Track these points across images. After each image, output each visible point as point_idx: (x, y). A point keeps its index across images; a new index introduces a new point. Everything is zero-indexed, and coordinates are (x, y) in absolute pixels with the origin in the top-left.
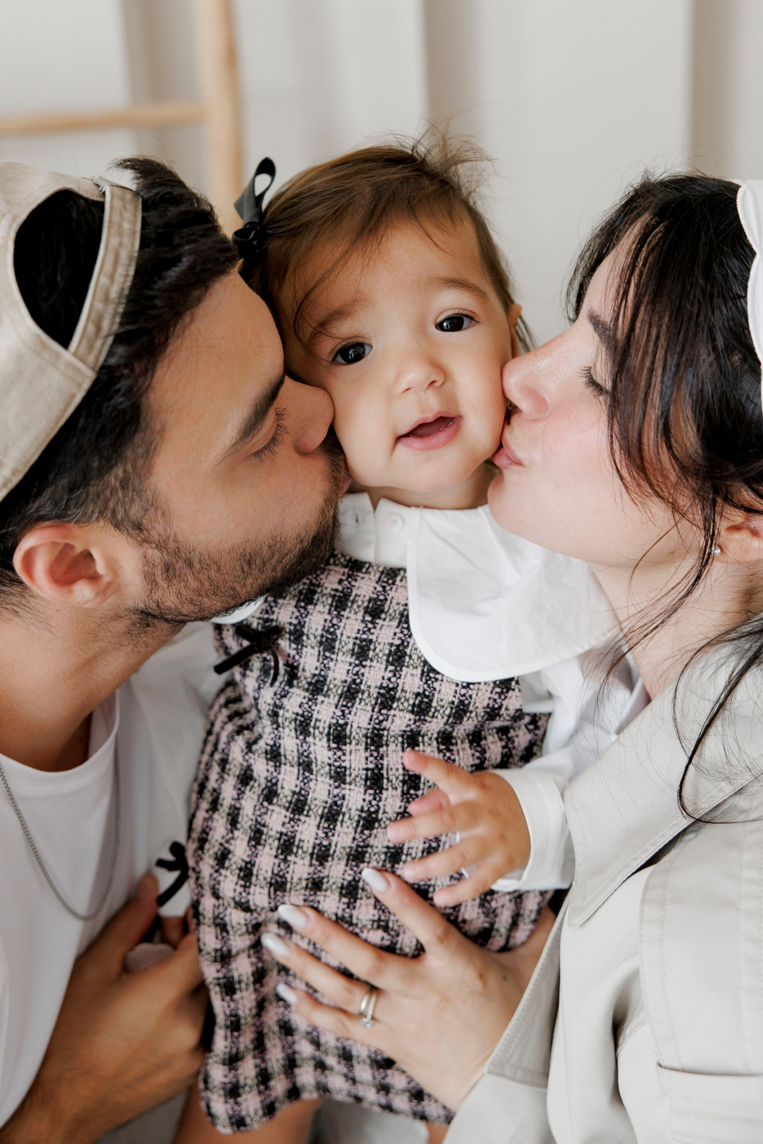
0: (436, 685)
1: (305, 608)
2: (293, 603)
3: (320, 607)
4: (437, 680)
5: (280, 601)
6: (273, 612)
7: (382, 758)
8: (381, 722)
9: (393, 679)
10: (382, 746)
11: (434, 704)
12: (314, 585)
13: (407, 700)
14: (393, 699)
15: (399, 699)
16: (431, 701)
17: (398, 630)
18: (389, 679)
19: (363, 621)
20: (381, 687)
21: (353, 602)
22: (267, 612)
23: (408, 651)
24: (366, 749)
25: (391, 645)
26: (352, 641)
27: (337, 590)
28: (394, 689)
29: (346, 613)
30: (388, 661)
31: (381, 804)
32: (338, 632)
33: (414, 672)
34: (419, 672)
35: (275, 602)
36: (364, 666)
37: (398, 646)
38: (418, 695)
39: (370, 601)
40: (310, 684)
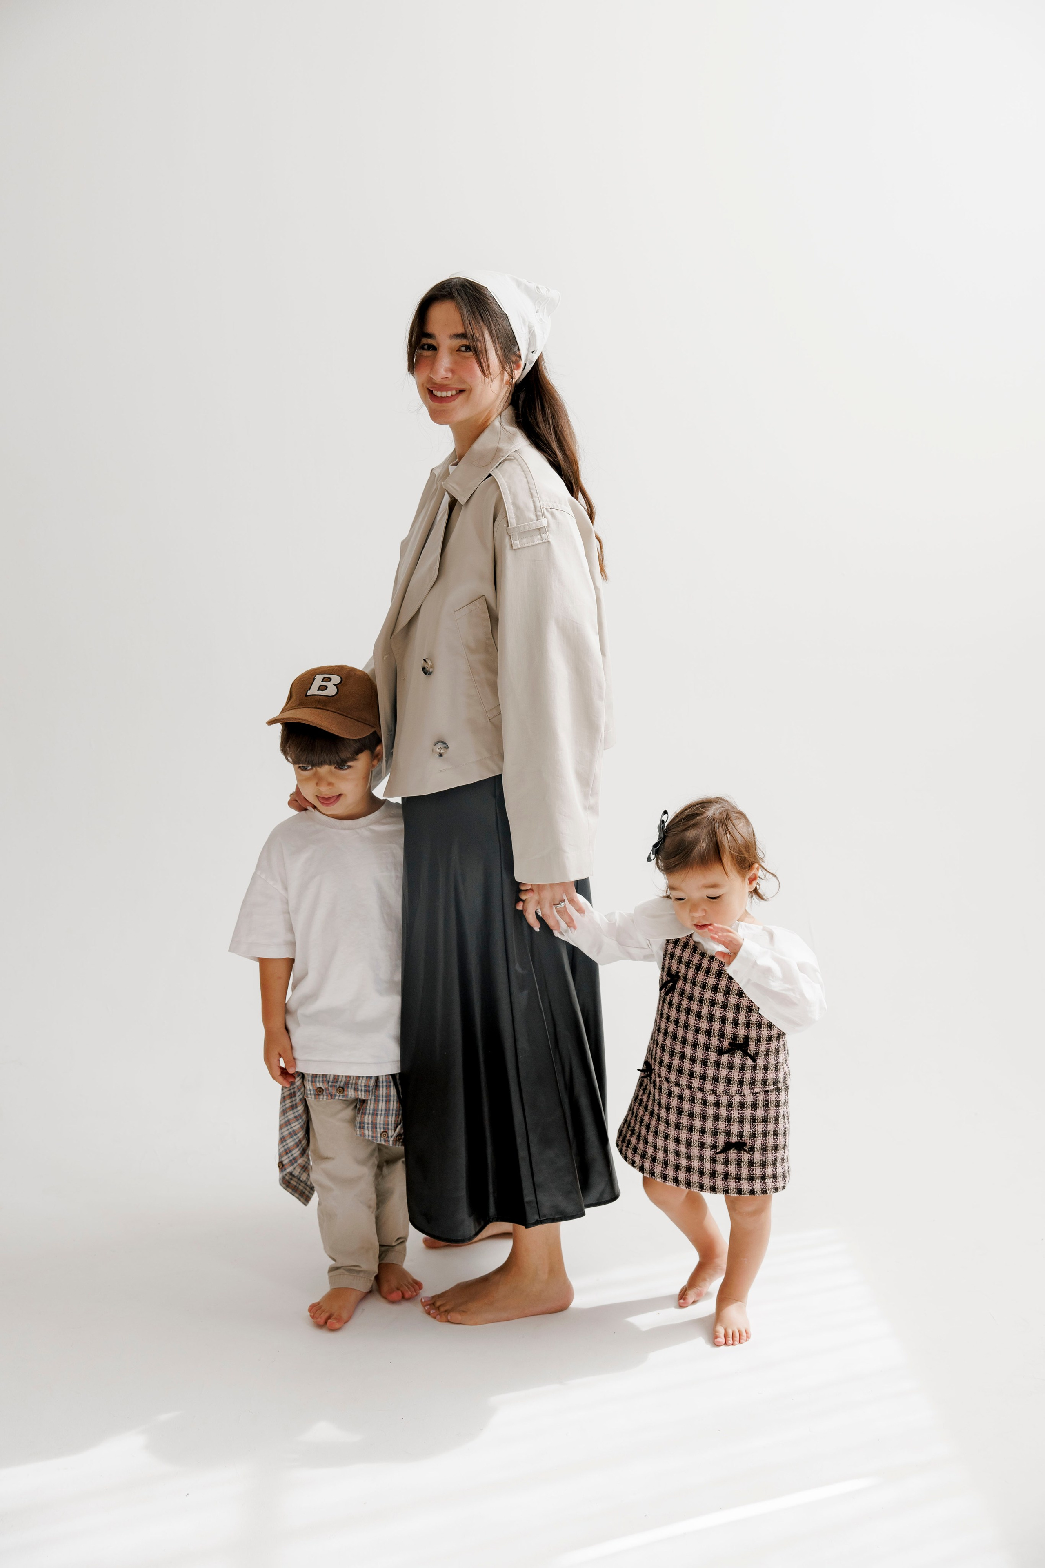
0: (729, 999)
1: (688, 969)
2: (685, 966)
4: (729, 997)
6: (679, 969)
7: (712, 1026)
8: (712, 1011)
9: (714, 997)
10: (713, 1022)
11: (729, 1005)
12: (690, 961)
14: (715, 1004)
15: (717, 1003)
16: (727, 1004)
17: (715, 979)
18: (712, 996)
19: (704, 976)
20: (710, 999)
21: (702, 968)
22: (677, 969)
23: (719, 987)
24: (707, 1022)
25: (713, 985)
26: (701, 982)
27: (697, 964)
28: (715, 1000)
29: (699, 972)
30: (712, 990)
31: (711, 1042)
32: (697, 979)
33: (721, 994)
34: (722, 994)
37: (715, 985)
38: (723, 1002)
40: (688, 996)
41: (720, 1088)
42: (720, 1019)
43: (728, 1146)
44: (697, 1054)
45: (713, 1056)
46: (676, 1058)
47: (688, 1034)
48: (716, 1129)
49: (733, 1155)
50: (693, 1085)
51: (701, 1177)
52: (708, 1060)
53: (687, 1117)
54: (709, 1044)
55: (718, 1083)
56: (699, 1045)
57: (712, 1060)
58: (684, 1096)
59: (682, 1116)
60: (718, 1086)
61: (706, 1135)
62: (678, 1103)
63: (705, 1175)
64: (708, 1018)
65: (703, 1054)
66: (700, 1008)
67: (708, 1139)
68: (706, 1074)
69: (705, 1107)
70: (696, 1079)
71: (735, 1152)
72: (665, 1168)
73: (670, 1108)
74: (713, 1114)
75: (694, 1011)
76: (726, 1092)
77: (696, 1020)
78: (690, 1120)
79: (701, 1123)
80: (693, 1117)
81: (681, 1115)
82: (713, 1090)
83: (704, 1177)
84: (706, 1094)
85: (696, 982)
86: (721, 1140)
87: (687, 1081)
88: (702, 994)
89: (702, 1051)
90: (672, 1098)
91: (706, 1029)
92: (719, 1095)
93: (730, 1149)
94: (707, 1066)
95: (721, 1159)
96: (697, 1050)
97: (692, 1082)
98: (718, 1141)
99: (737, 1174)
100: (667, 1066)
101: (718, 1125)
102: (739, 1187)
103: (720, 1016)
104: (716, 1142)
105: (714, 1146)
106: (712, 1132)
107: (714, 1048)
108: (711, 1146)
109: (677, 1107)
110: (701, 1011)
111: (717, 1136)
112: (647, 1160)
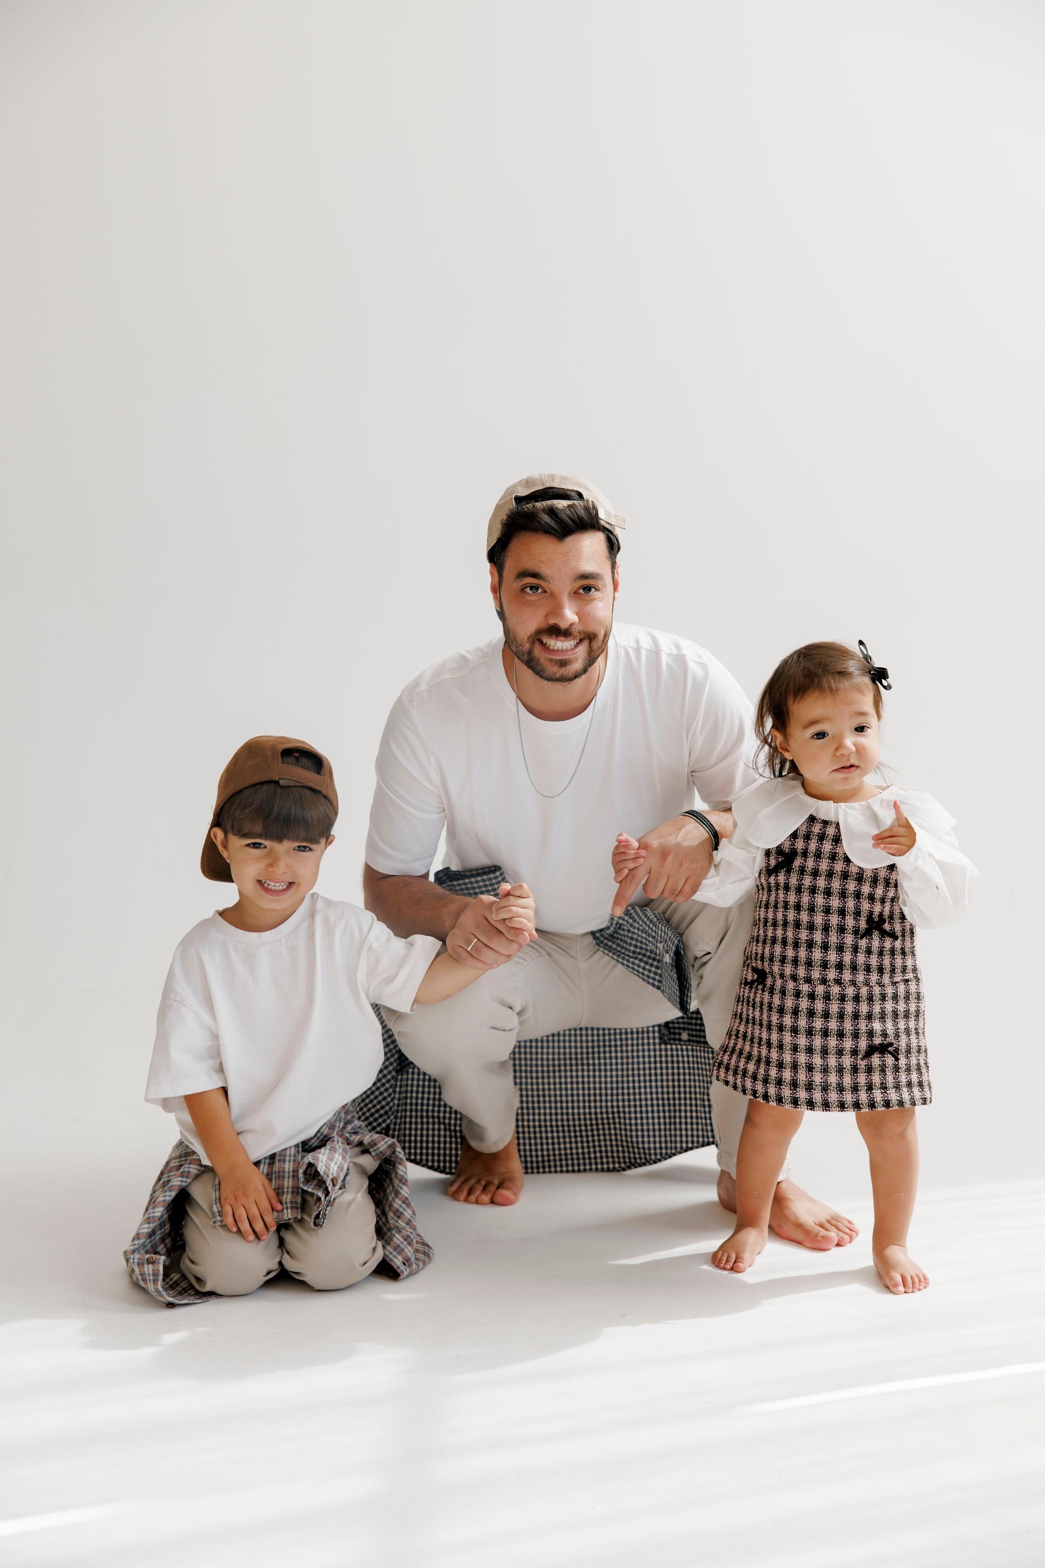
1: (807, 842)
2: (802, 840)
3: (813, 841)
5: (797, 840)
6: (795, 845)
7: (845, 903)
8: (844, 885)
10: (846, 898)
11: (864, 877)
12: (809, 832)
13: (853, 876)
14: (848, 876)
15: (850, 876)
18: (845, 868)
19: (832, 845)
20: (842, 871)
21: (827, 837)
22: (792, 846)
24: (839, 899)
26: (828, 853)
27: (819, 833)
28: (848, 872)
29: (824, 842)
30: (844, 860)
32: (822, 850)
35: (794, 840)
36: (834, 863)
38: (857, 873)
39: (833, 836)
40: (812, 873)
41: (860, 978)
42: (854, 893)
43: (871, 1050)
44: (830, 938)
45: (849, 940)
46: (802, 948)
47: (815, 917)
48: (856, 1030)
49: (876, 1060)
50: (828, 977)
51: (841, 1093)
52: (844, 944)
53: (821, 1020)
54: (844, 925)
55: (857, 971)
56: (831, 927)
57: (849, 943)
58: (816, 993)
59: (814, 1019)
60: (857, 975)
61: (845, 1039)
62: (809, 1003)
63: (845, 1091)
64: (839, 894)
65: (837, 938)
66: (829, 884)
67: (848, 1044)
68: (842, 961)
69: (843, 1004)
70: (831, 970)
71: (879, 1056)
72: (795, 1090)
73: (799, 1011)
74: (853, 1012)
75: (821, 889)
76: (867, 982)
77: (824, 898)
78: (825, 1022)
79: (838, 1023)
80: (828, 1018)
81: (813, 1017)
82: (853, 980)
83: (845, 1093)
84: (844, 986)
85: (821, 854)
86: (863, 1044)
87: (820, 973)
88: (831, 866)
89: (836, 934)
90: (801, 999)
91: (839, 907)
92: (858, 986)
93: (873, 1054)
94: (843, 952)
95: (863, 1066)
96: (830, 933)
97: (827, 974)
98: (859, 1045)
99: (882, 1083)
100: (792, 961)
101: (858, 1024)
102: (886, 1099)
103: (855, 891)
104: (857, 1047)
105: (855, 1052)
106: (852, 1034)
107: (850, 929)
108: (851, 1052)
109: (807, 1009)
110: (831, 887)
111: (858, 1038)
112: (771, 1085)
